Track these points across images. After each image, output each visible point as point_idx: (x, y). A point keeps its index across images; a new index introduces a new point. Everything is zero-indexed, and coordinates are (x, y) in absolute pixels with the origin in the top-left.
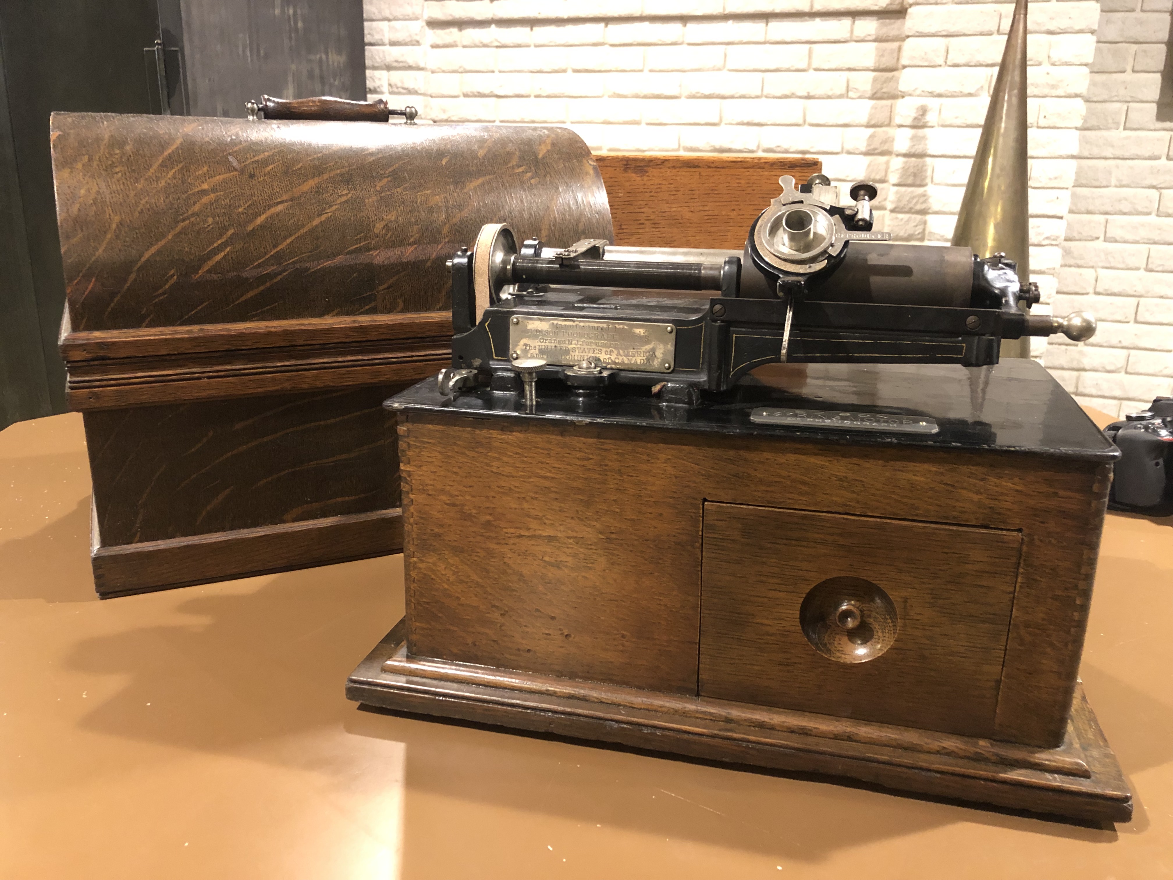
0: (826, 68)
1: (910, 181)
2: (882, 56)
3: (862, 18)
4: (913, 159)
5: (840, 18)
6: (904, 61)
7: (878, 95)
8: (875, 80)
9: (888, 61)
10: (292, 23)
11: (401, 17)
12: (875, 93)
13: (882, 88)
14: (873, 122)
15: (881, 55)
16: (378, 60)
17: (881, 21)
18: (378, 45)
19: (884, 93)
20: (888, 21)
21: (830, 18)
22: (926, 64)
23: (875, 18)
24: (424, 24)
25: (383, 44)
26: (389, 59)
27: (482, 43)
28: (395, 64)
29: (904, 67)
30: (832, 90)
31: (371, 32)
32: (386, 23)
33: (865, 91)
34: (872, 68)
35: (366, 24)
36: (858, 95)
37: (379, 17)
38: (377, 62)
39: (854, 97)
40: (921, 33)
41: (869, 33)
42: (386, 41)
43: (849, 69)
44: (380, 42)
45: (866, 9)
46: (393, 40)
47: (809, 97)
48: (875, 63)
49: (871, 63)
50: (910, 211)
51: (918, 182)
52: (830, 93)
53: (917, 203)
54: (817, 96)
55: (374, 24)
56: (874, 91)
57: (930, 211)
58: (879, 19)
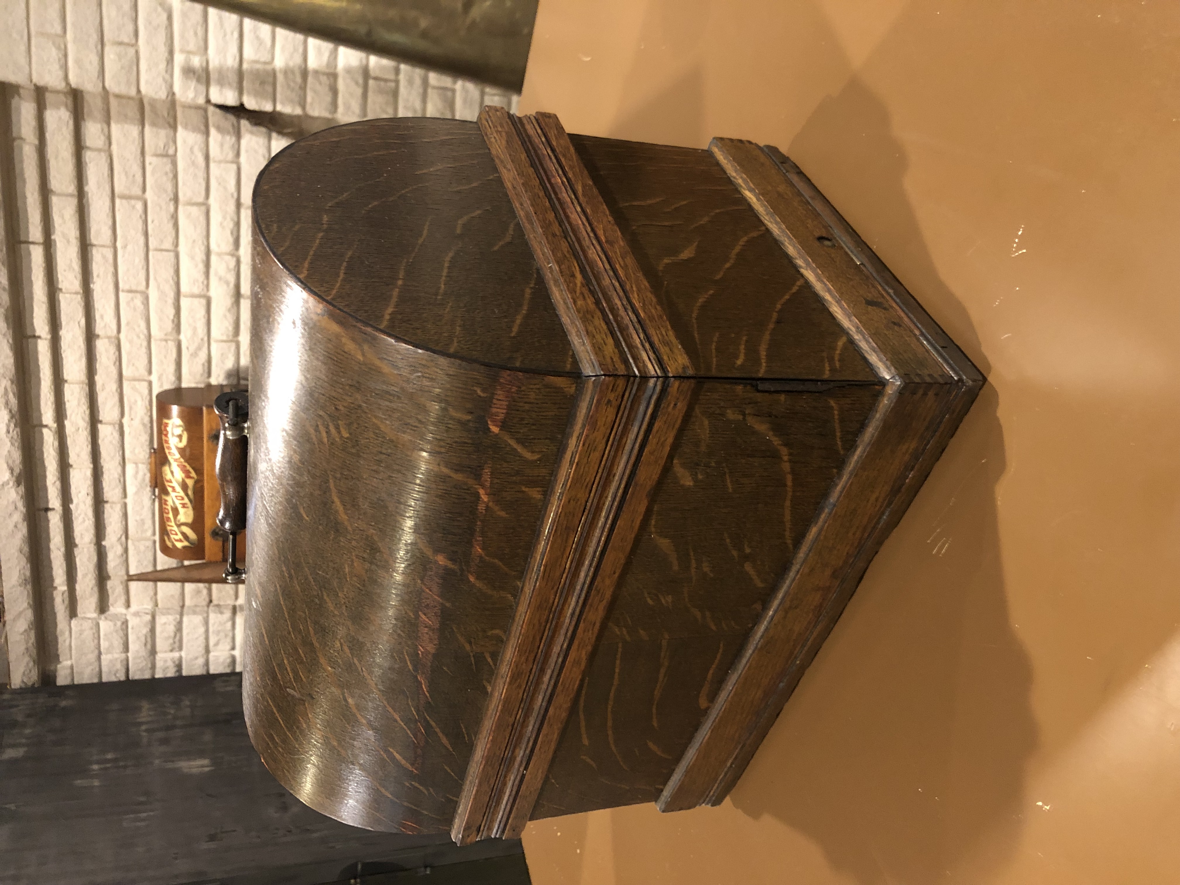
0: (142, 179)
1: (269, 89)
2: (126, 116)
3: (83, 138)
4: (245, 83)
5: (84, 163)
6: (133, 92)
7: (171, 121)
8: (154, 124)
9: (132, 111)
10: (108, 765)
11: (96, 641)
12: (169, 123)
13: (163, 117)
14: (203, 128)
15: (125, 118)
16: (144, 664)
17: (85, 117)
18: (128, 665)
19: (168, 114)
20: (85, 110)
21: (84, 175)
22: (135, 69)
23: (83, 123)
24: (103, 617)
25: (127, 660)
26: (143, 652)
27: (122, 555)
28: (149, 646)
29: (139, 91)
30: (166, 174)
31: (113, 673)
32: (103, 657)
33: (167, 136)
34: (140, 128)
35: (104, 679)
36: (171, 144)
37: (96, 664)
38: (146, 665)
39: (174, 148)
40: (99, 72)
41: (100, 130)
42: (123, 656)
43: (143, 153)
44: (125, 662)
45: (72, 133)
46: (121, 650)
47: (176, 199)
48: (135, 125)
49: (134, 131)
50: (303, 87)
51: (271, 79)
52: (171, 175)
53: (294, 82)
54: (175, 190)
55: (104, 669)
56: (167, 125)
57: (303, 66)
58: (84, 119)
